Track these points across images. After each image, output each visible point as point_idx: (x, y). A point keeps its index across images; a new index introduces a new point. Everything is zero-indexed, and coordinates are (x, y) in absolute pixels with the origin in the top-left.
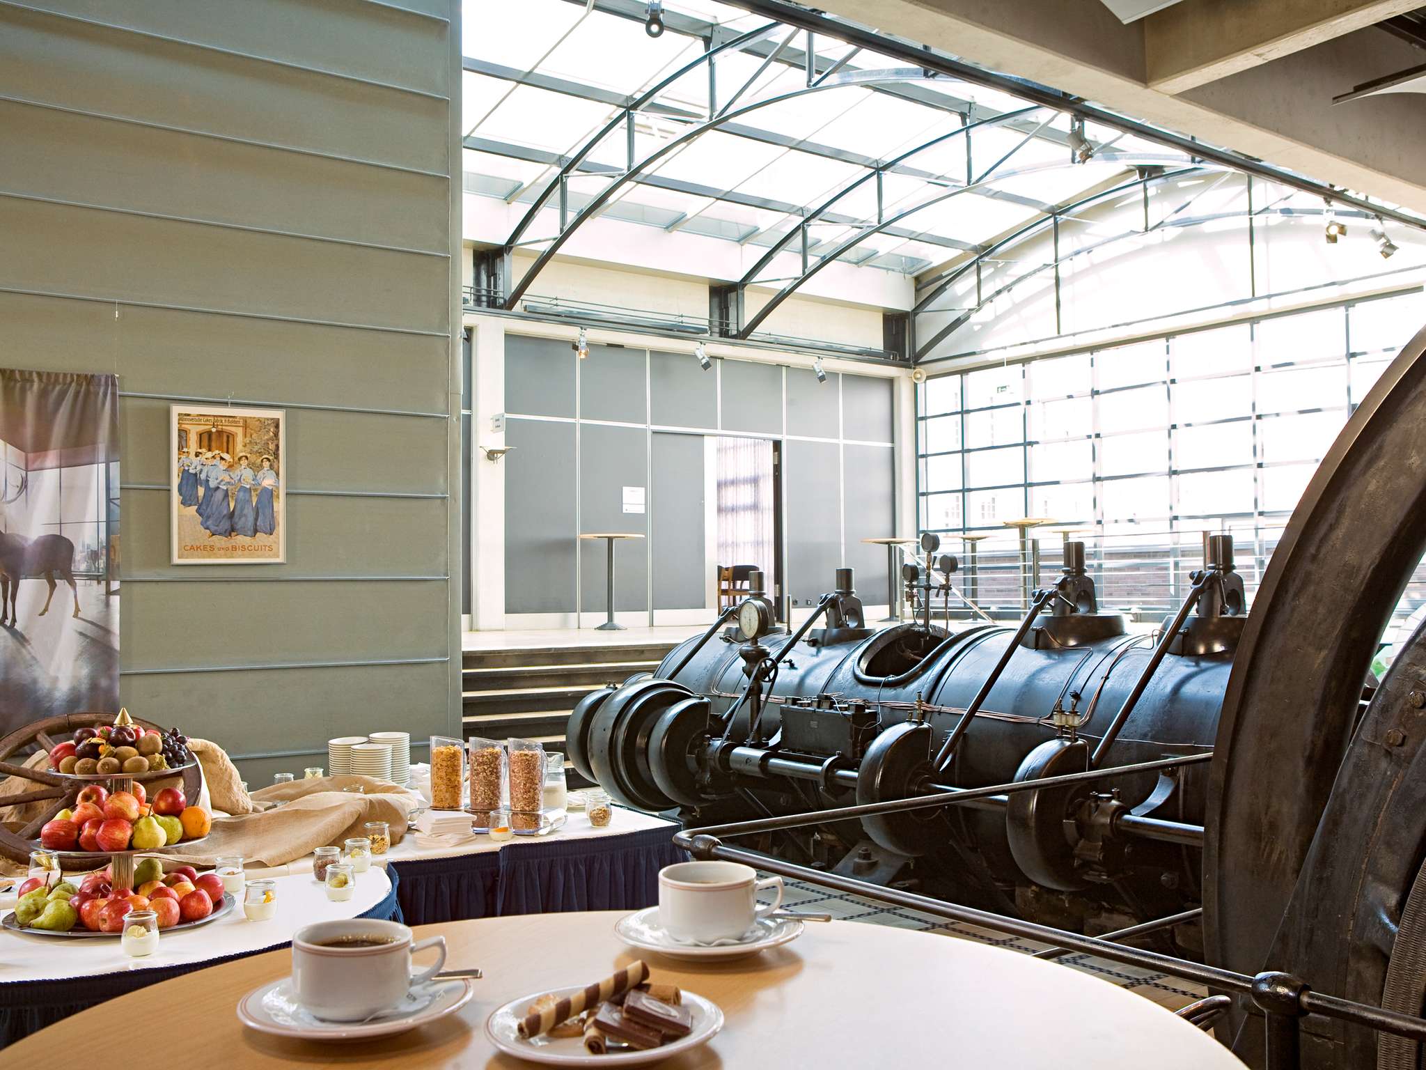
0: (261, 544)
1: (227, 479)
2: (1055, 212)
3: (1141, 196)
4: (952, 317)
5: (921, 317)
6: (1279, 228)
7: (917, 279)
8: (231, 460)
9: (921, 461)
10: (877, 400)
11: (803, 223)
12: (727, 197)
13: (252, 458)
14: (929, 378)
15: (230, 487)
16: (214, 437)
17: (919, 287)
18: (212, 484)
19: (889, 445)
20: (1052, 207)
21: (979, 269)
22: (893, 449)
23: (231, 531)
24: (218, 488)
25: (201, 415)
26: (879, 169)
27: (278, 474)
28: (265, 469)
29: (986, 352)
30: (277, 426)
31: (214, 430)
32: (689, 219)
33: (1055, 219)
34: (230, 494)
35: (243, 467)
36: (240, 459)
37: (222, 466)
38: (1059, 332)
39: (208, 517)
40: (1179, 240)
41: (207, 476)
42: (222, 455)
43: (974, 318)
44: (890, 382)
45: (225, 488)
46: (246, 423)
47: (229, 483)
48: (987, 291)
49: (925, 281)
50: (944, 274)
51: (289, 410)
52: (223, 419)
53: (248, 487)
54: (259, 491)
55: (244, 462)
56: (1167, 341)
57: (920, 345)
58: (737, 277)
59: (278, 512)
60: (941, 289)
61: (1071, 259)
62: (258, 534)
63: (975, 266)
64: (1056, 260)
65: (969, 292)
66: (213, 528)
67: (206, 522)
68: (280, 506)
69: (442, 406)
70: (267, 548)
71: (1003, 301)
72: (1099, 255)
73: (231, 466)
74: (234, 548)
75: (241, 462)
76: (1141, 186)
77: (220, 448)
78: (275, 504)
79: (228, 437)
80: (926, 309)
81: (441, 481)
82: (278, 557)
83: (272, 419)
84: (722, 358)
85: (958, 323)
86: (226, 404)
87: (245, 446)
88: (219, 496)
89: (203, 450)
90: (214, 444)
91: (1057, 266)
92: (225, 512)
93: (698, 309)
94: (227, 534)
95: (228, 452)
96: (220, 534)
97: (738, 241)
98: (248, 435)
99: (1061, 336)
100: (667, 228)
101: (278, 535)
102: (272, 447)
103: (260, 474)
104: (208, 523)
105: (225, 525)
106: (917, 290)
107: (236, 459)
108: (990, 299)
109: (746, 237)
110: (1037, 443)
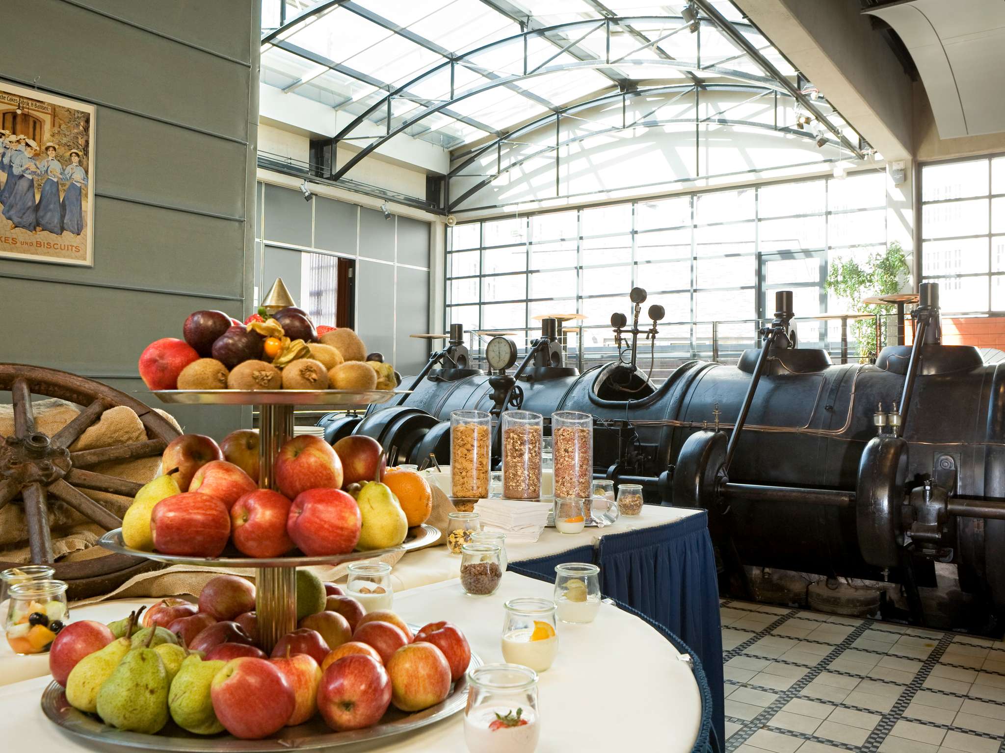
0: (67, 243)
1: (33, 168)
2: (558, 111)
3: (621, 105)
4: (478, 181)
5: (453, 180)
6: (716, 133)
7: (451, 153)
8: (38, 149)
9: (448, 282)
10: (418, 238)
11: (389, 96)
12: (338, 68)
13: (61, 151)
14: (458, 223)
15: (36, 178)
16: (19, 119)
17: (452, 159)
18: (16, 171)
19: (426, 269)
20: (556, 107)
21: (499, 148)
22: (429, 273)
23: (35, 225)
24: (22, 176)
25: (5, 93)
26: (453, 60)
27: (87, 172)
28: (74, 164)
29: (503, 206)
30: (87, 121)
31: (19, 112)
32: (303, 84)
33: (558, 116)
34: (36, 185)
35: (50, 158)
36: (47, 149)
37: (28, 153)
38: (558, 194)
39: (11, 207)
40: (644, 137)
41: (11, 161)
42: (27, 140)
43: (494, 183)
44: (429, 225)
45: (30, 177)
46: (55, 111)
47: (35, 172)
48: (504, 164)
49: (456, 154)
50: (473, 150)
51: (100, 108)
52: (30, 102)
53: (55, 180)
54: (67, 186)
55: (51, 153)
56: (633, 205)
57: (453, 198)
58: (332, 133)
59: (86, 212)
60: (471, 160)
61: (567, 145)
62: (65, 233)
63: (497, 145)
64: (558, 145)
65: (490, 165)
66: (16, 220)
67: (8, 211)
68: (88, 205)
69: (242, 133)
70: (74, 249)
71: (516, 172)
72: (588, 143)
73: (37, 155)
74: (39, 244)
75: (49, 153)
76: (621, 97)
77: (27, 134)
78: (83, 203)
79: (35, 123)
80: (458, 174)
81: (239, 204)
82: (85, 259)
83: (82, 113)
84: (316, 195)
85: (482, 184)
86: (32, 87)
87: (53, 135)
88: (23, 185)
89: (7, 132)
90: (19, 127)
91: (558, 148)
92: (30, 204)
93: (301, 156)
94: (32, 228)
95: (34, 139)
96: (23, 227)
97: (334, 107)
98: (57, 125)
99: (560, 197)
100: (284, 89)
101: (86, 235)
102: (81, 141)
103: (69, 169)
104: (12, 212)
105: (30, 218)
106: (451, 161)
107: (43, 148)
108: (506, 170)
109: (342, 105)
110: (538, 271)
